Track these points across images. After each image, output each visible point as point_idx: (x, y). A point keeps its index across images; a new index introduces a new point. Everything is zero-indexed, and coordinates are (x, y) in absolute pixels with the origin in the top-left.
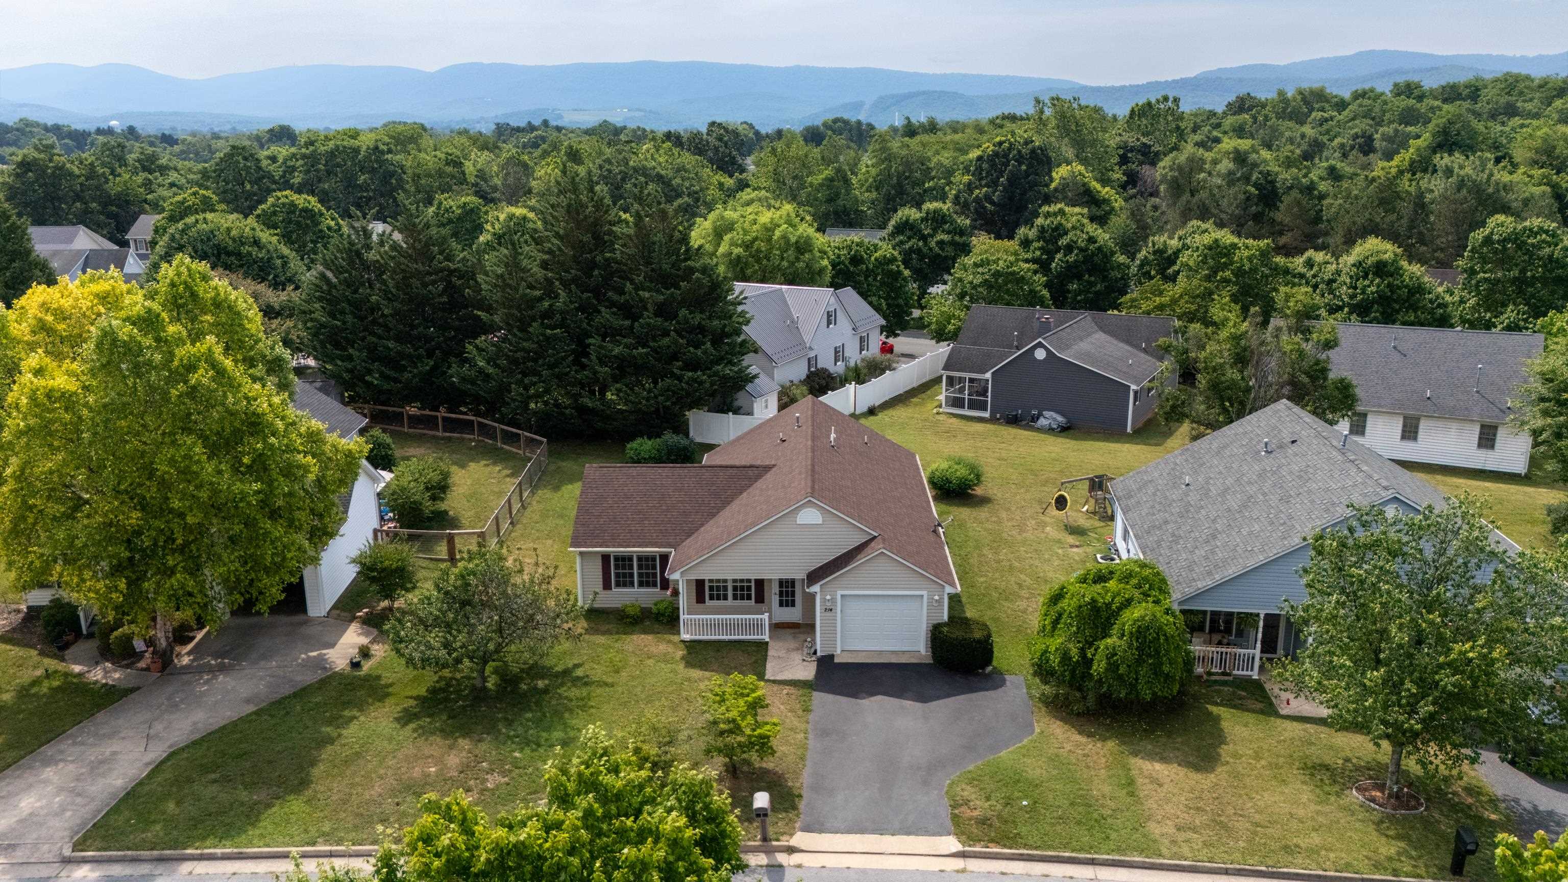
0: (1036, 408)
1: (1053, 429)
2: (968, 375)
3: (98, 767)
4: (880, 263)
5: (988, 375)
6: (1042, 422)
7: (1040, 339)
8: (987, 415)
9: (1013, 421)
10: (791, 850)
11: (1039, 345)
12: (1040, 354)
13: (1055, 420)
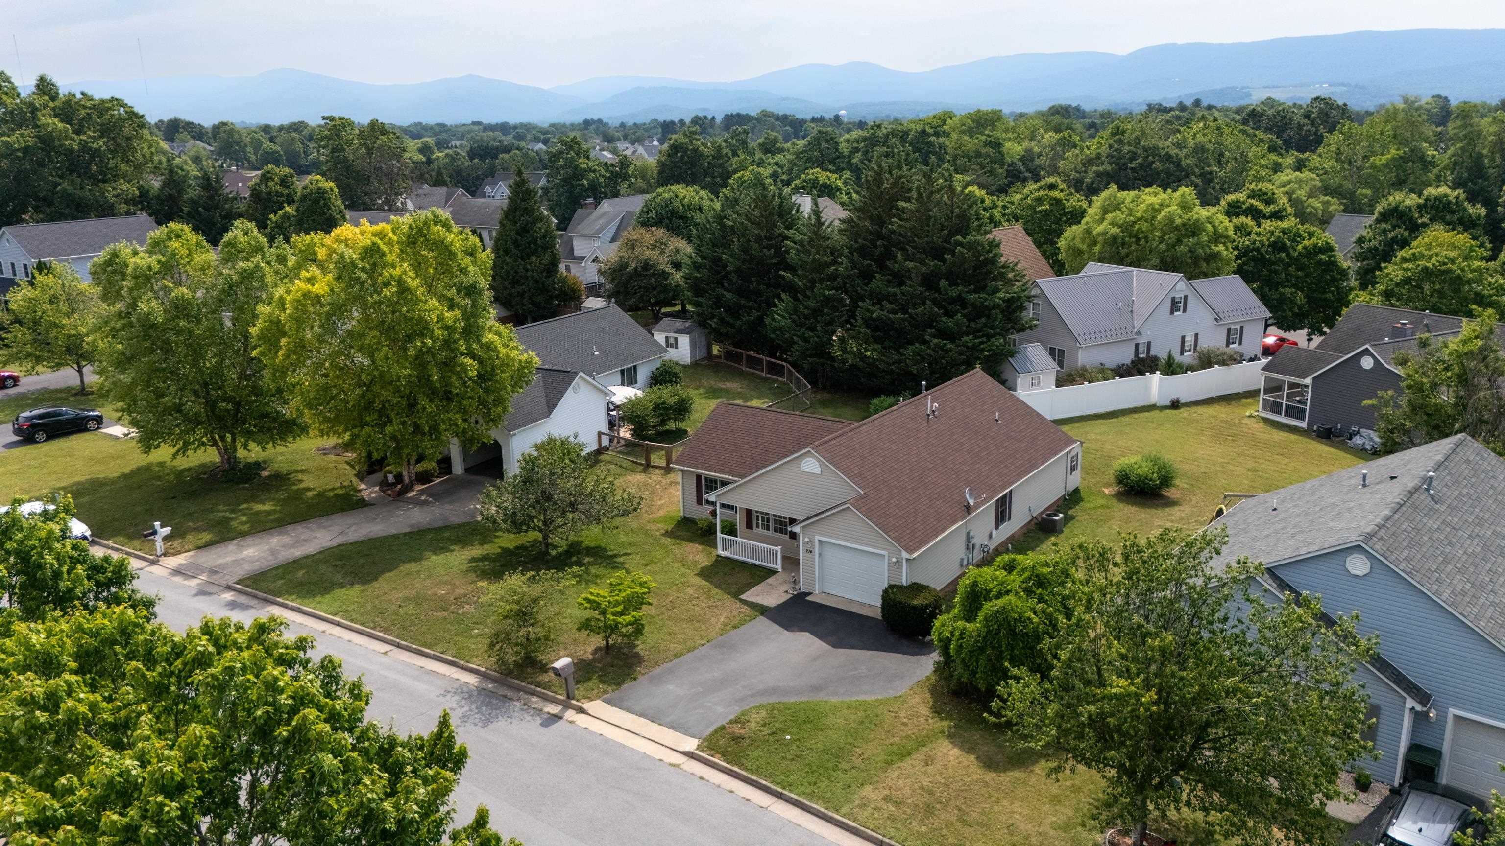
0: (1355, 424)
1: (1366, 450)
2: (1288, 379)
3: (297, 543)
4: (1309, 252)
5: (1308, 381)
6: (1358, 440)
7: (1367, 346)
8: (1303, 425)
9: (1326, 435)
10: (581, 711)
11: (1366, 352)
12: (1367, 363)
13: (1371, 439)
